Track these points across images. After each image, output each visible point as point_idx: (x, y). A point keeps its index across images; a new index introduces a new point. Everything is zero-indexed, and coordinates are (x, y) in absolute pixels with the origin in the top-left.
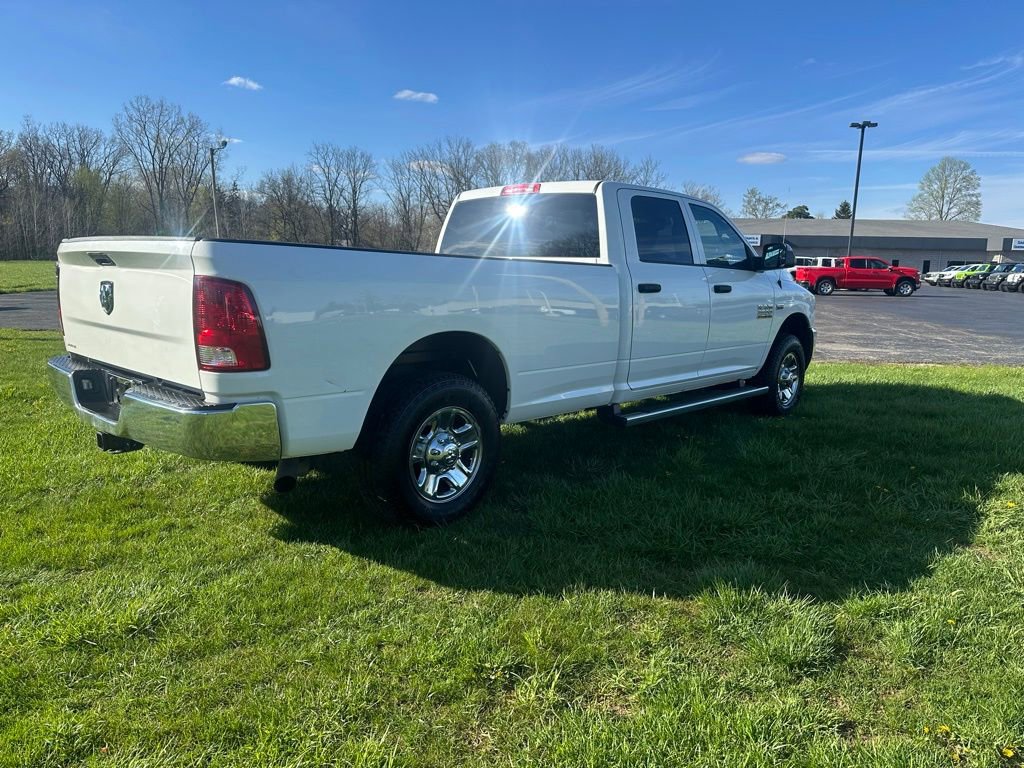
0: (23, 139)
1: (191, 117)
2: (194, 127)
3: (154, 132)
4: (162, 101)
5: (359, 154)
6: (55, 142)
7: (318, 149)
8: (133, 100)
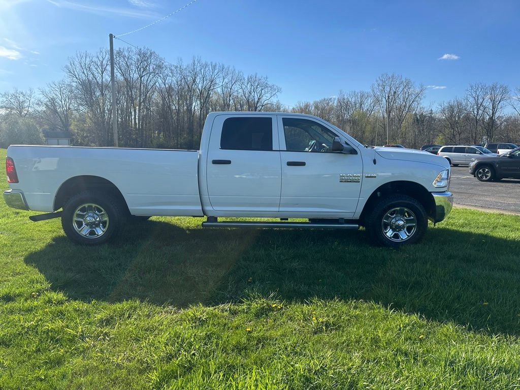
0: (339, 101)
1: (406, 80)
2: (408, 84)
3: (388, 90)
4: (393, 75)
5: (498, 86)
6: (350, 100)
7: (472, 87)
8: (380, 76)
